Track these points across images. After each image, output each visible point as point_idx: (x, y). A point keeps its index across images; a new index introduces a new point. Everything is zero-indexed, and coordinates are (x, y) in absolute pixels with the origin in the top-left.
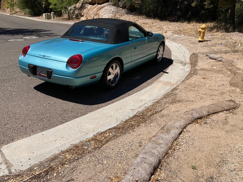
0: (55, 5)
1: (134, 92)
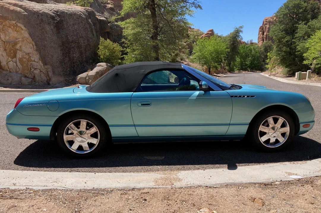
1: (90, 171)
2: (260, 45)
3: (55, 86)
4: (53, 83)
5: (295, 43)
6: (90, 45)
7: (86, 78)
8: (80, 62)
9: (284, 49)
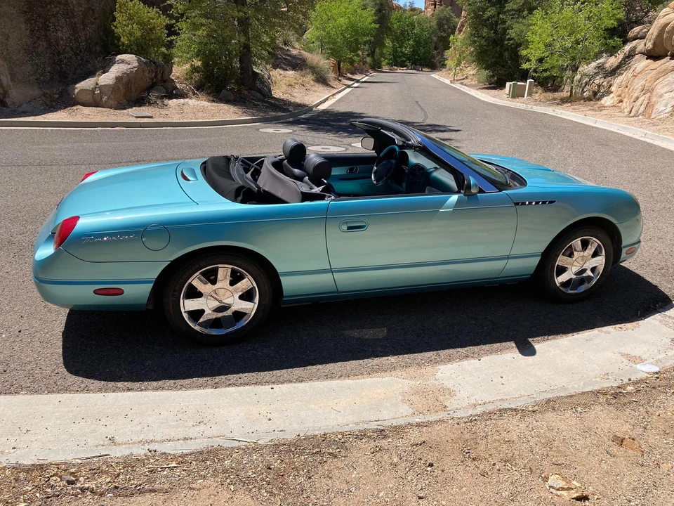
0: (541, 60)
1: (255, 380)
2: (428, 15)
3: (20, 110)
4: (14, 103)
5: (504, 22)
6: (93, 10)
7: (93, 90)
8: (72, 51)
9: (485, 32)
